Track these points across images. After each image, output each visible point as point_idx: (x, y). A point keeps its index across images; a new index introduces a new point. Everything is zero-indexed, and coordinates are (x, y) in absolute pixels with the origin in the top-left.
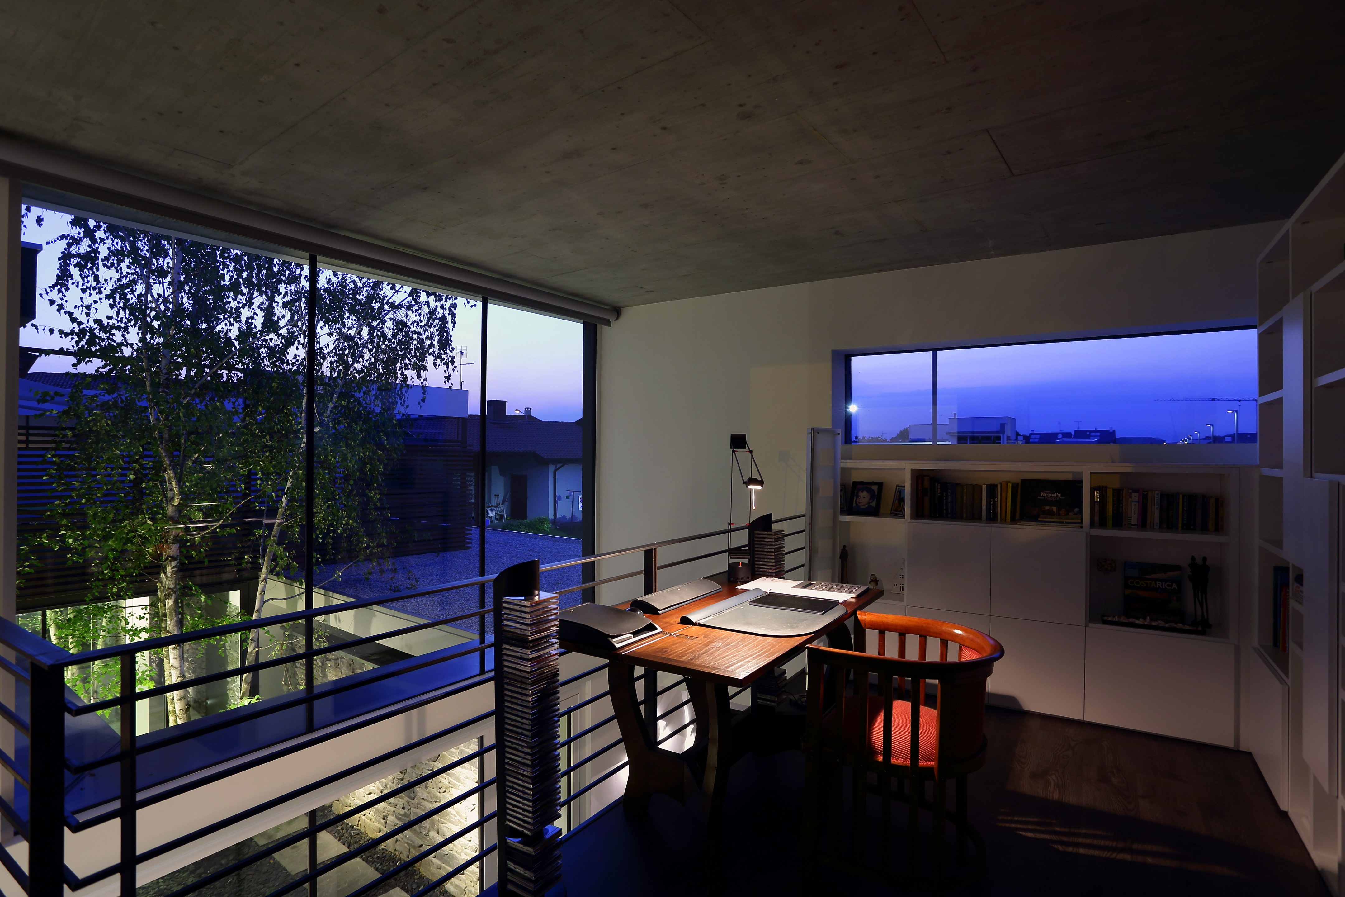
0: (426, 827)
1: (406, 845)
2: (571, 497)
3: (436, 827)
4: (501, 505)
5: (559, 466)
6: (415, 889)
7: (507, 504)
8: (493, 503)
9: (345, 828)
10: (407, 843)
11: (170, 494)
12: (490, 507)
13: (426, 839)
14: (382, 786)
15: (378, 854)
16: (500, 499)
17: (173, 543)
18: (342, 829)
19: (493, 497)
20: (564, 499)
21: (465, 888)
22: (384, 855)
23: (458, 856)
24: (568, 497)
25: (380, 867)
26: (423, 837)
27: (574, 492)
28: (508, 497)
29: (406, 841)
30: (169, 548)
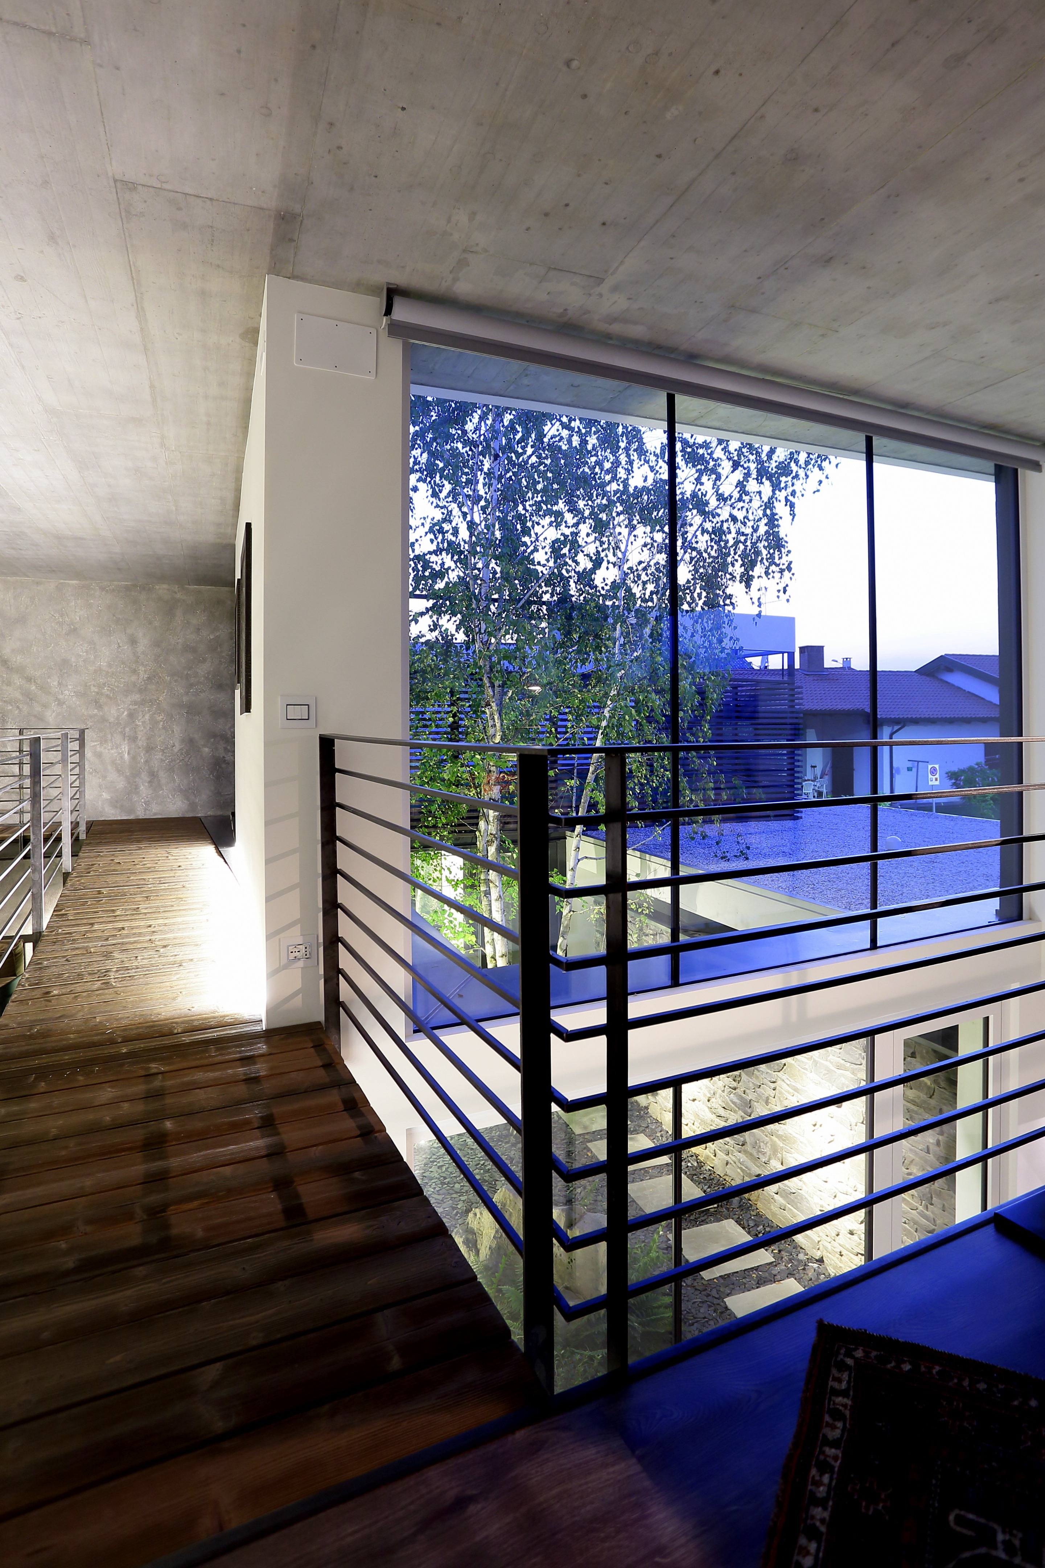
0: (766, 1153)
1: (739, 1170)
2: (914, 770)
3: (779, 1155)
4: (819, 780)
5: (896, 728)
6: (752, 1227)
7: (826, 777)
8: (809, 776)
9: (664, 1136)
10: (741, 1168)
11: (491, 731)
12: (806, 780)
13: (765, 1168)
14: (710, 1093)
15: (704, 1174)
16: (818, 771)
17: (495, 785)
18: (662, 1136)
19: (809, 768)
20: (904, 771)
21: (819, 1242)
22: (712, 1177)
23: (809, 1199)
24: (909, 769)
25: (709, 1190)
26: (761, 1165)
27: (918, 762)
28: (828, 769)
29: (740, 1165)
30: (491, 790)
